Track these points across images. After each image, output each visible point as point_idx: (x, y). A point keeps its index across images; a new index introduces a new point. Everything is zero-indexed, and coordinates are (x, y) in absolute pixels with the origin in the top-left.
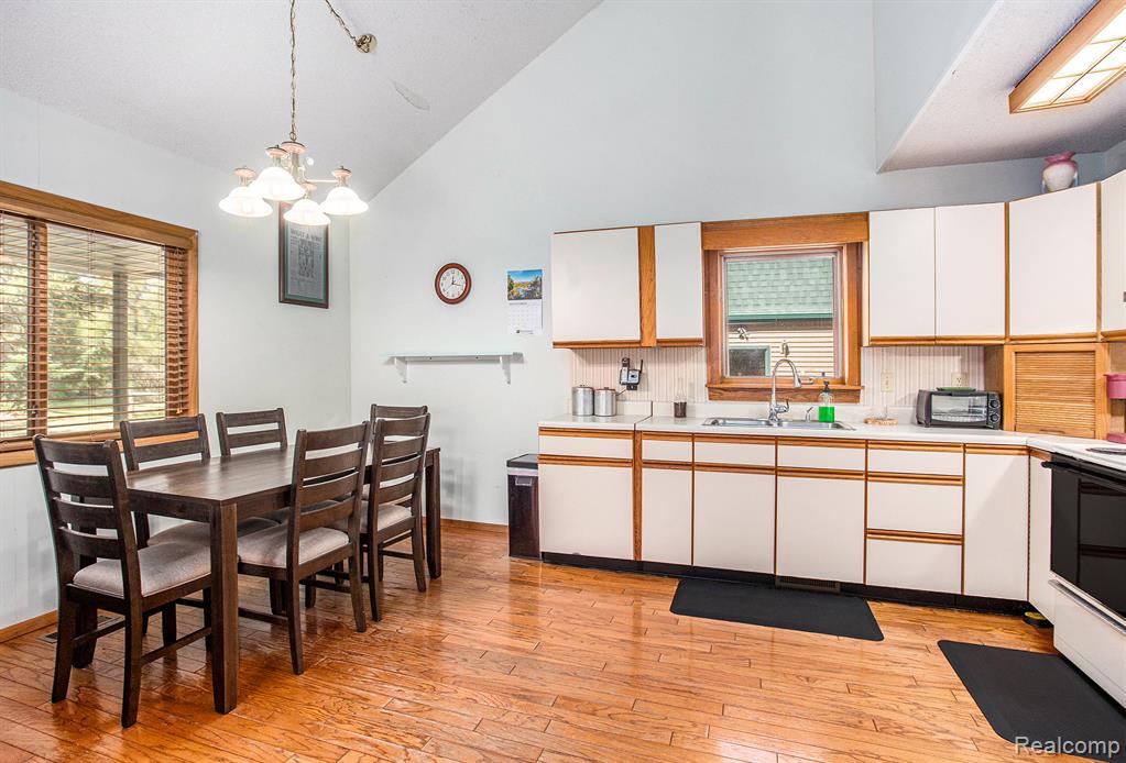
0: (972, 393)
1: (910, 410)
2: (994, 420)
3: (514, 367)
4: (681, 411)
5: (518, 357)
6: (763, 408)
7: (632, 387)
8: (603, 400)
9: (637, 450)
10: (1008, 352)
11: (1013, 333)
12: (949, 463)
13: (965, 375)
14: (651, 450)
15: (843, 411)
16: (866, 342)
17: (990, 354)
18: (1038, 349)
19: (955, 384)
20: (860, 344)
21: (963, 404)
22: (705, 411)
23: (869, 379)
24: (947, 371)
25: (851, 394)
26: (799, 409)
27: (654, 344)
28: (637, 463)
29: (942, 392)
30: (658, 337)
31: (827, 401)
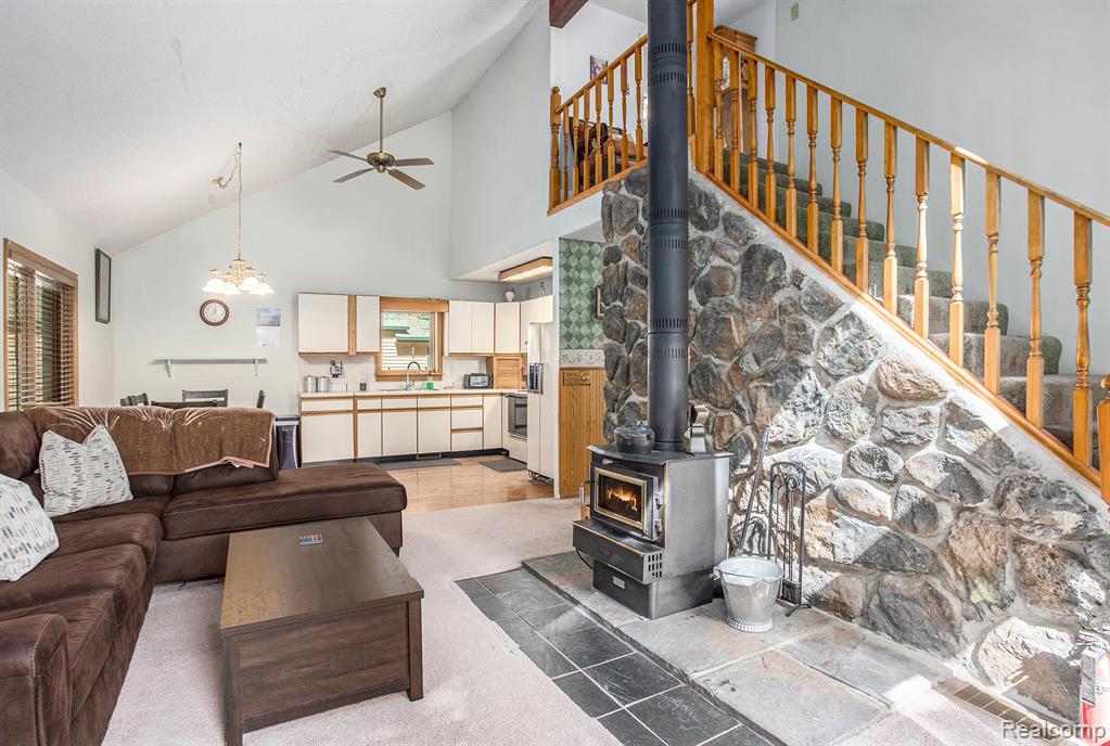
0: (483, 375)
1: (461, 383)
2: (490, 385)
3: (260, 366)
4: (363, 387)
5: (263, 361)
6: (404, 384)
7: (335, 376)
8: (322, 383)
9: (355, 405)
10: (495, 359)
11: (497, 352)
12: (477, 401)
13: (480, 368)
14: (362, 405)
15: (436, 384)
16: (446, 354)
17: (488, 360)
18: (504, 358)
19: (477, 372)
20: (442, 354)
21: (479, 379)
22: (375, 388)
23: (446, 370)
24: (474, 367)
25: (439, 377)
26: (419, 384)
27: (354, 354)
28: (355, 412)
29: (473, 375)
30: (358, 350)
31: (430, 380)
